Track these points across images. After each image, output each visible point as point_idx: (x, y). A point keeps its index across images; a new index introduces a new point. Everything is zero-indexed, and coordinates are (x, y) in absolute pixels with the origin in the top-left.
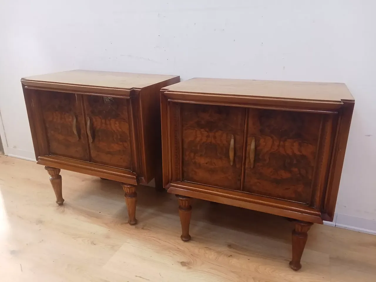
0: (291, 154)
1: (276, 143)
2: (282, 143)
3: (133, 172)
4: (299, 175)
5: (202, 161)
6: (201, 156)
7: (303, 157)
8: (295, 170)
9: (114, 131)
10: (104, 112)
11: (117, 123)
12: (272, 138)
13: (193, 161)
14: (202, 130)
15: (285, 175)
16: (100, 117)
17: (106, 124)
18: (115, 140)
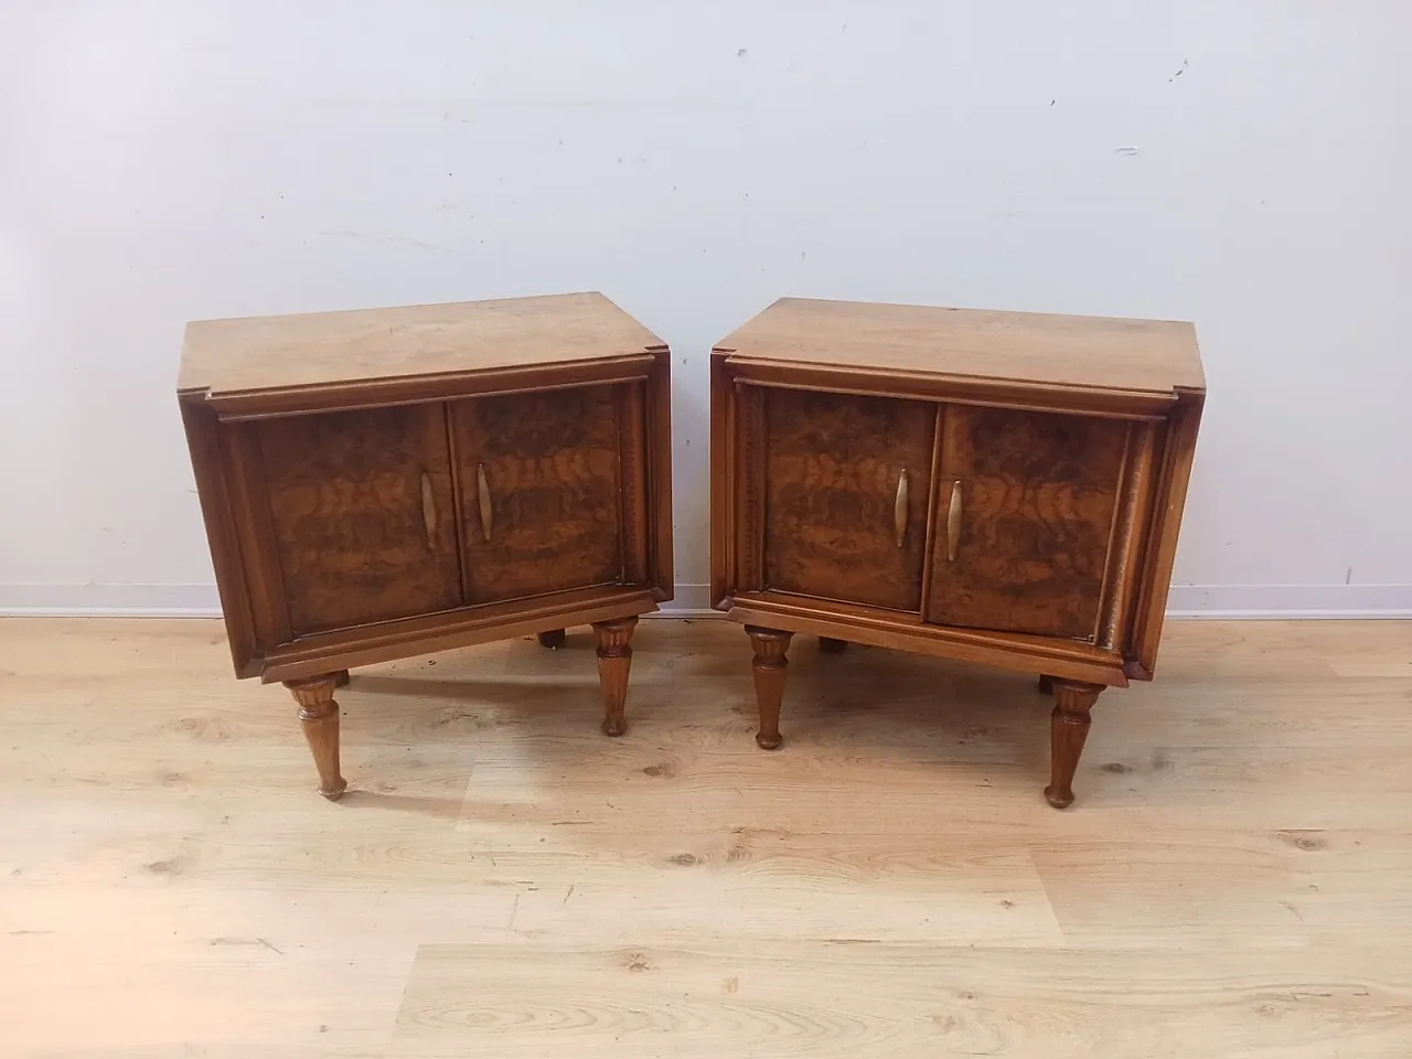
0: (1051, 519)
1: (1016, 494)
2: (1030, 493)
4: (1071, 571)
7: (1084, 525)
8: (1061, 557)
9: (566, 484)
10: (535, 436)
11: (577, 458)
12: (1005, 480)
15: (1037, 572)
16: (520, 453)
17: (538, 469)
18: (567, 508)
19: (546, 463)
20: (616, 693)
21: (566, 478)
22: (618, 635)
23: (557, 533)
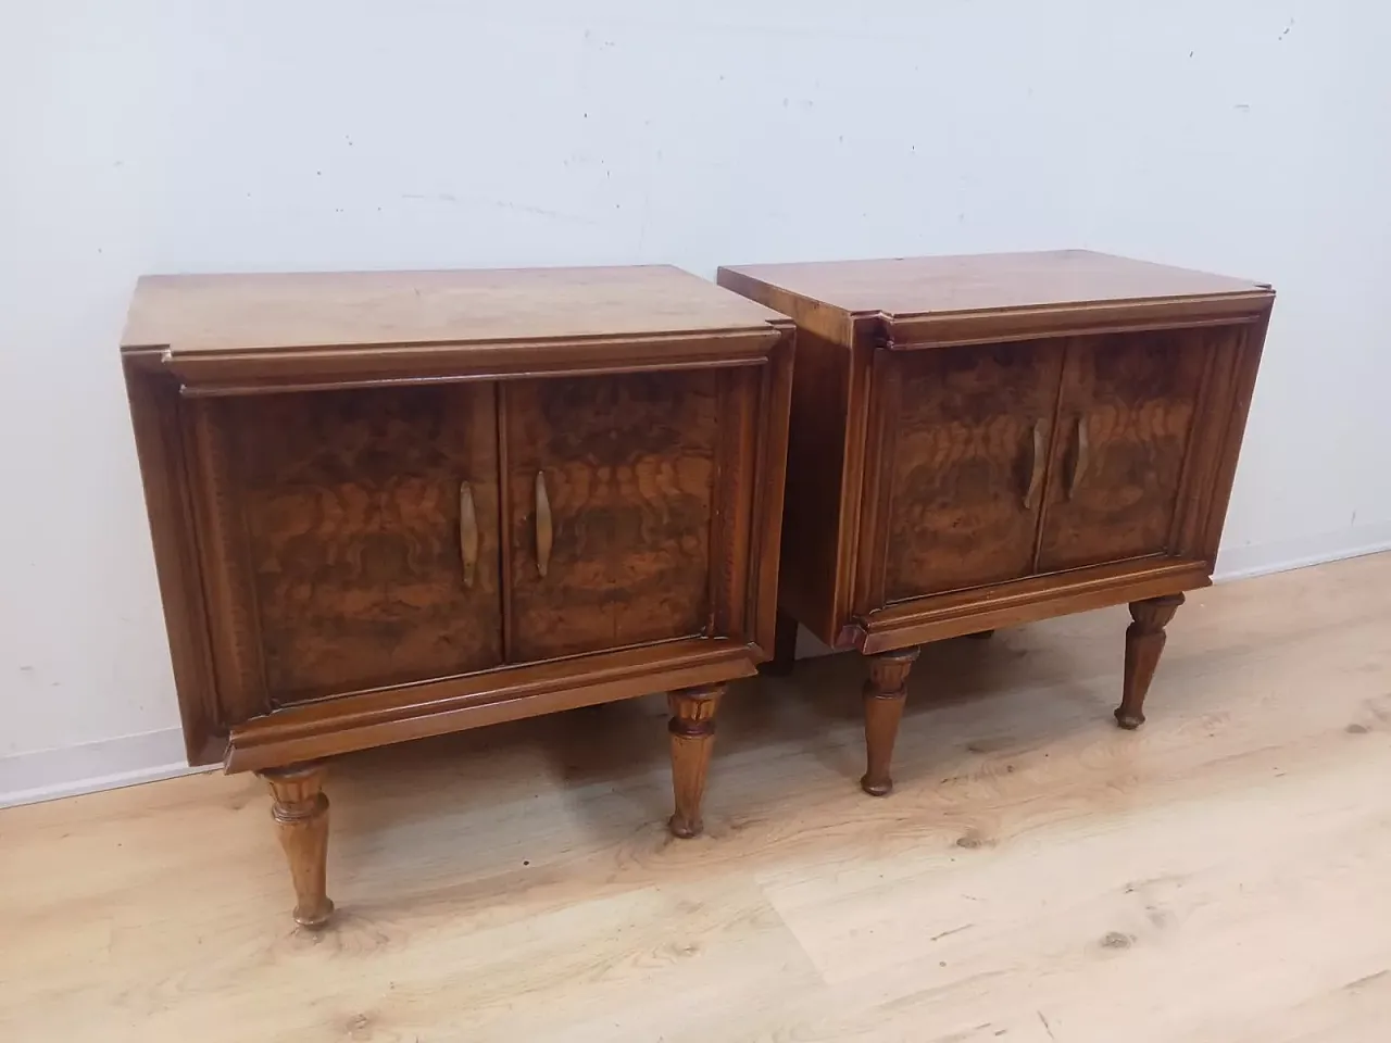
1: (1123, 418)
2: (1133, 415)
3: (711, 637)
5: (941, 521)
6: (944, 506)
7: (1169, 438)
9: (648, 503)
11: (666, 467)
12: (1116, 405)
13: (917, 529)
14: (955, 424)
16: (591, 457)
17: (614, 483)
18: (647, 537)
19: (624, 474)
20: (693, 781)
21: (649, 493)
22: (704, 705)
23: (632, 568)
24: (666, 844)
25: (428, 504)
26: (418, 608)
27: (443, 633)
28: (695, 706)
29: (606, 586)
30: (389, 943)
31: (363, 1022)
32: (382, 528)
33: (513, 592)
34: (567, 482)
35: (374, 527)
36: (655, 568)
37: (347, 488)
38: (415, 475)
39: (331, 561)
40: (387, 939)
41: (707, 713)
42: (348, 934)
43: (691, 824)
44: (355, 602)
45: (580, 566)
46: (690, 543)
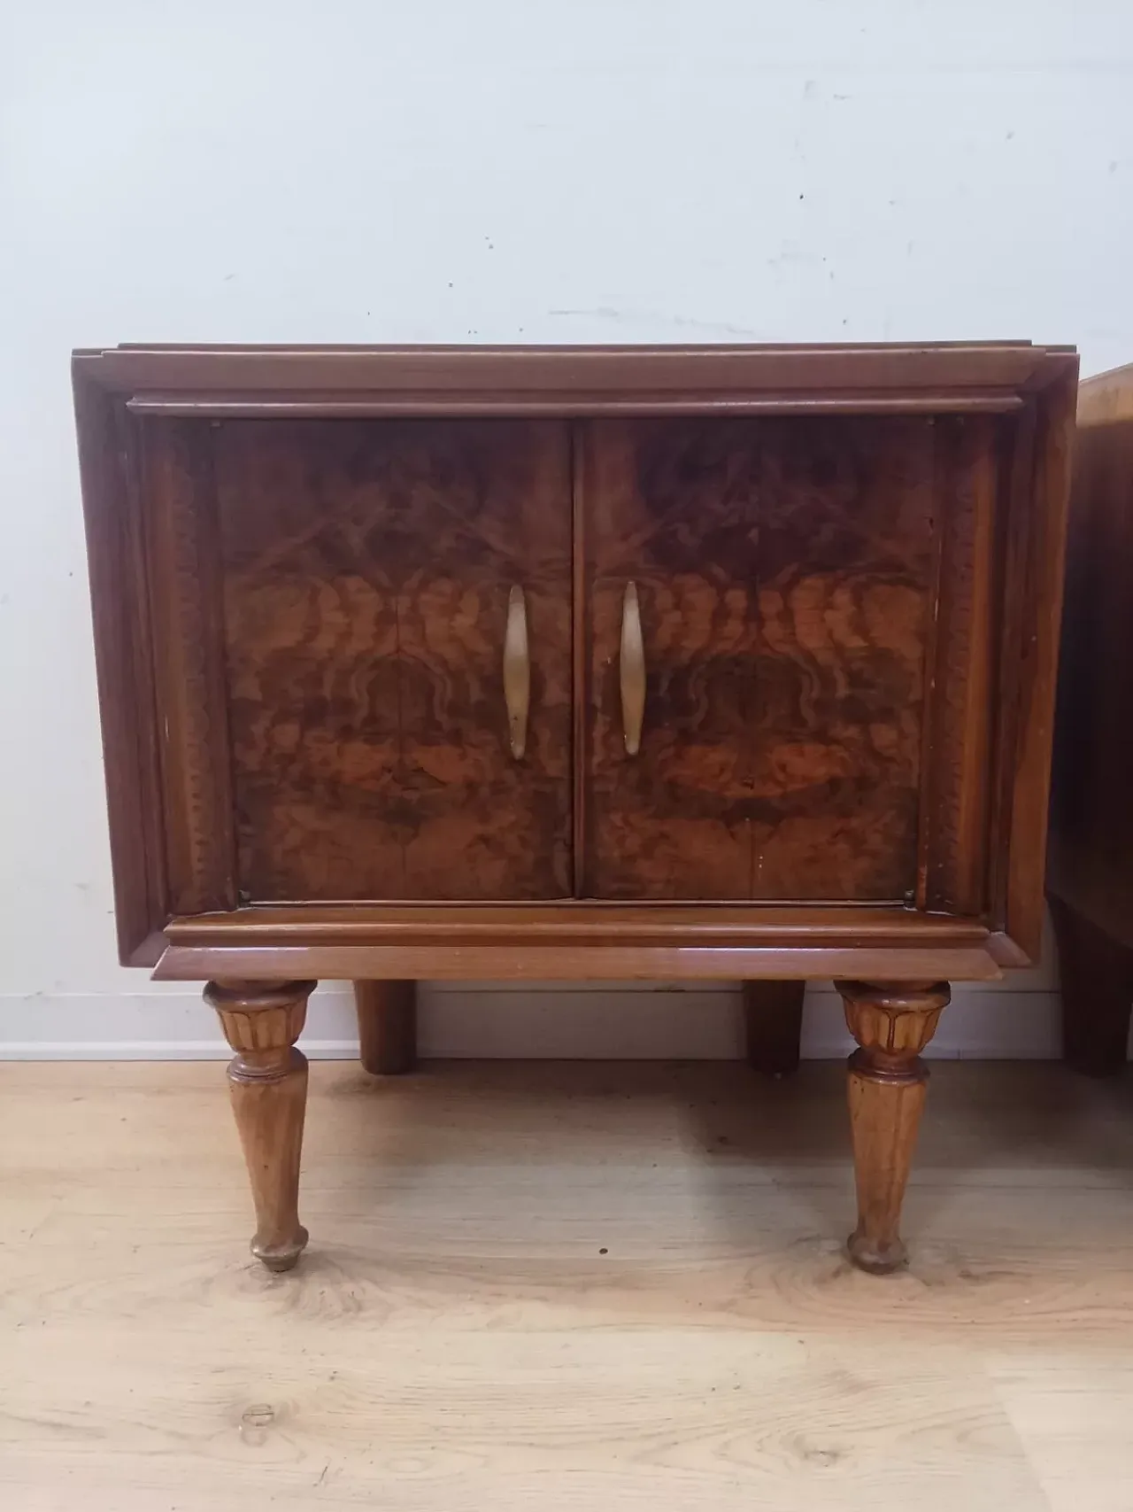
3: (923, 909)
9: (810, 657)
10: (754, 534)
11: (842, 597)
16: (718, 571)
17: (753, 616)
18: (808, 713)
19: (770, 604)
20: (885, 1166)
21: (812, 643)
22: (900, 1022)
23: (783, 768)
24: (837, 1274)
25: (464, 622)
26: (443, 784)
27: (479, 829)
28: (885, 1021)
29: (736, 791)
30: (362, 1315)
31: (268, 1417)
32: (398, 650)
33: (589, 779)
34: (677, 606)
35: (387, 647)
36: (821, 772)
37: (353, 583)
38: (447, 574)
39: (327, 692)
40: (360, 1308)
41: (907, 1039)
42: (316, 1288)
43: (883, 1247)
44: (359, 760)
45: (695, 750)
46: (884, 735)
